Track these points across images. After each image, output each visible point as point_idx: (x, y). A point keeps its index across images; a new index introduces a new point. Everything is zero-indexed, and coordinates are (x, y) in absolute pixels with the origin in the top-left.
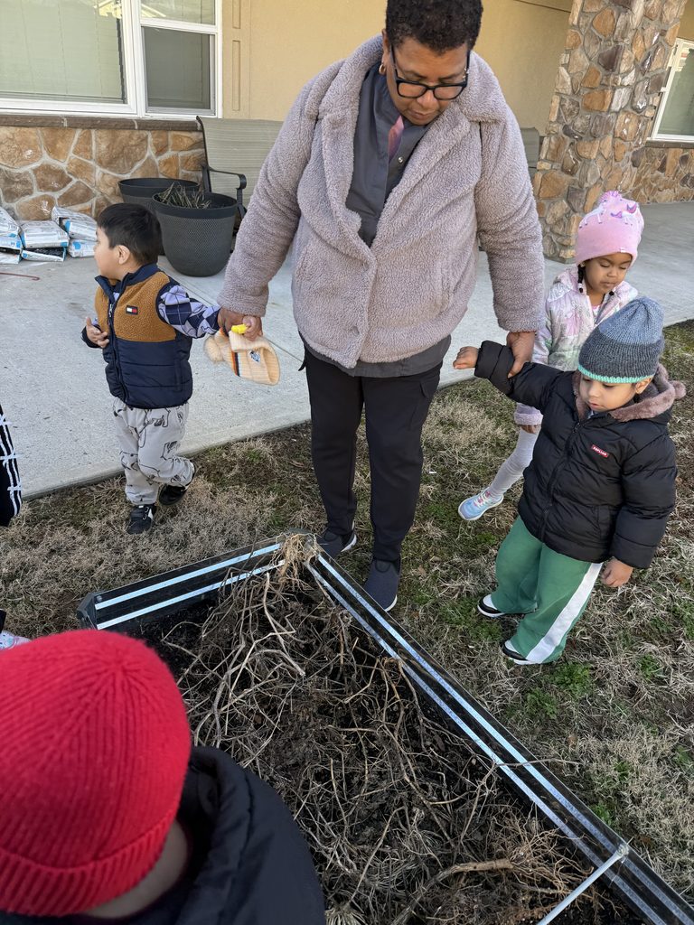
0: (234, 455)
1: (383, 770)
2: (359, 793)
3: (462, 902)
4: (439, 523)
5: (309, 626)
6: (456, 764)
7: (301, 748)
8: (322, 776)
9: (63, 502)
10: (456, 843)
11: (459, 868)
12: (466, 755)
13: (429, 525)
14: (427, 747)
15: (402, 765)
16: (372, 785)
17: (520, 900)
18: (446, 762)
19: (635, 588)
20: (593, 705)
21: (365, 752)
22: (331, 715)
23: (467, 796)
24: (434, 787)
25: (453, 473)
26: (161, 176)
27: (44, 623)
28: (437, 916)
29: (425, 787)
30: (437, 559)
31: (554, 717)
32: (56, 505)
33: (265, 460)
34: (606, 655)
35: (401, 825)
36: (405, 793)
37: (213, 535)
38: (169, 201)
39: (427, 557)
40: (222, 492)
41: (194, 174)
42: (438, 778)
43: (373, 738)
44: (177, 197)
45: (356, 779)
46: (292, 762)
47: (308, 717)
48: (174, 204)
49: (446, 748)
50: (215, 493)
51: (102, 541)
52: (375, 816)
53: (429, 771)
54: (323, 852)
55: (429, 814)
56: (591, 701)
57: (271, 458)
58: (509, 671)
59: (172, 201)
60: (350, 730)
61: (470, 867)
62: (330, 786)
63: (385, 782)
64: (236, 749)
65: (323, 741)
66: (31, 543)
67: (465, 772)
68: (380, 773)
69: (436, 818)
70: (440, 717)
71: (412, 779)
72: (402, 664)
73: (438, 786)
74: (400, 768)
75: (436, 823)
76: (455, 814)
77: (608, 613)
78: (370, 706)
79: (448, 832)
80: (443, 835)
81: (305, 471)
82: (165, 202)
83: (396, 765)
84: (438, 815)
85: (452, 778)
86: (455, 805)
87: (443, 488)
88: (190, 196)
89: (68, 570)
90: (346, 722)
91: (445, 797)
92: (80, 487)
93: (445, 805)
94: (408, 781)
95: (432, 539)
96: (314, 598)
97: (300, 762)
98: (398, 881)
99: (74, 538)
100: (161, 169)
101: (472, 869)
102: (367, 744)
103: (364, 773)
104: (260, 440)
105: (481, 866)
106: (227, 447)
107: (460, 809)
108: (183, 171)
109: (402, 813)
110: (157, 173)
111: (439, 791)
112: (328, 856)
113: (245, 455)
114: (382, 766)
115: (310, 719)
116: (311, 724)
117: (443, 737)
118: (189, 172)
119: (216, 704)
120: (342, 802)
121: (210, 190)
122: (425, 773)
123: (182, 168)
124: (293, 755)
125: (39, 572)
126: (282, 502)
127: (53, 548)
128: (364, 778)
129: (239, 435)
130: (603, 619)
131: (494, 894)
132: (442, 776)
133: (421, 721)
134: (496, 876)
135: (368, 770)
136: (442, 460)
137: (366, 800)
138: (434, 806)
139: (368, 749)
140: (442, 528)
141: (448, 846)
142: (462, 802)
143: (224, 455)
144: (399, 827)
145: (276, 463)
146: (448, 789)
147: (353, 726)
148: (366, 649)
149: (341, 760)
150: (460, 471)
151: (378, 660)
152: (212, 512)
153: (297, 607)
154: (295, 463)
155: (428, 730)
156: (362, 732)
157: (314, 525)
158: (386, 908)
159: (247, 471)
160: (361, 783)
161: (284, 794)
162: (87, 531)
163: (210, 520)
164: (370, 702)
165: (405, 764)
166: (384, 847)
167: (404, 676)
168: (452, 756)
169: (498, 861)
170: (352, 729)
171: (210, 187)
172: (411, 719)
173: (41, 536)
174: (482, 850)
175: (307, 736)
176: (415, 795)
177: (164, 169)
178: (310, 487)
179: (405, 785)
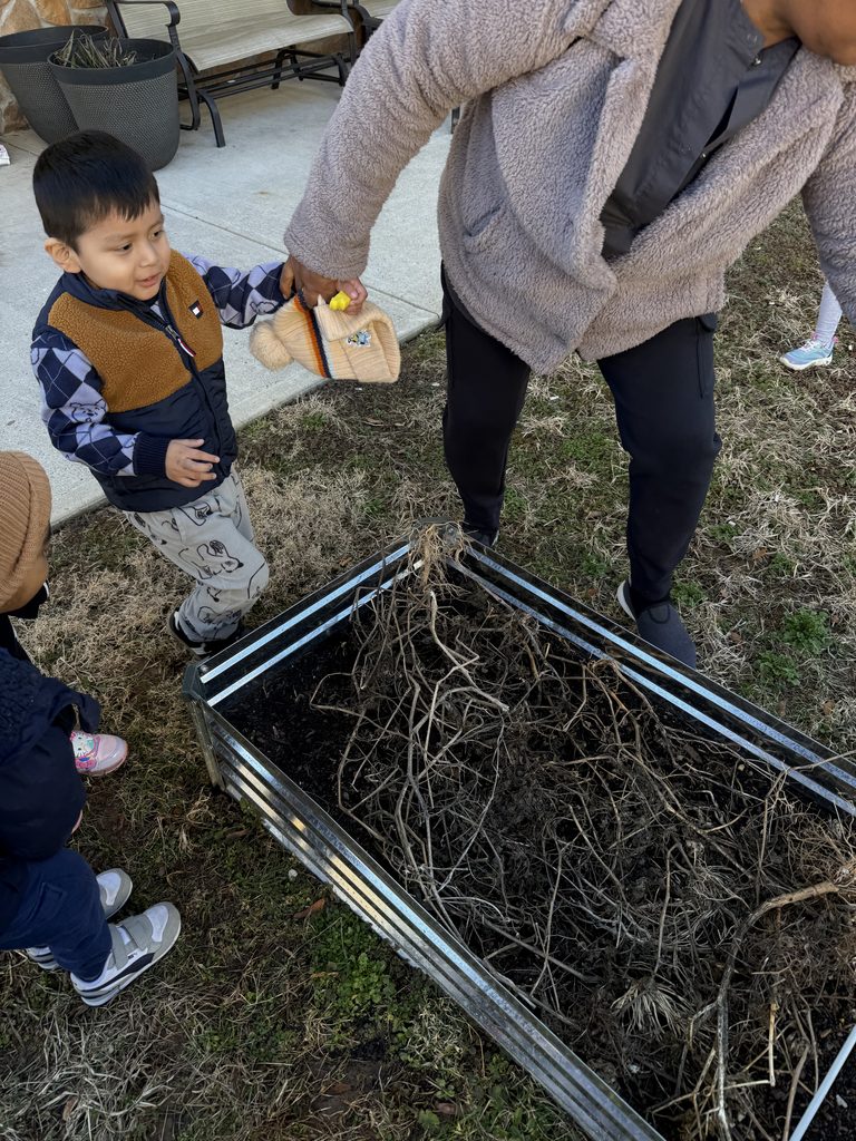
0: (286, 426)
1: (636, 804)
2: (615, 839)
3: (791, 945)
4: (584, 466)
5: (485, 642)
6: (720, 775)
7: (528, 800)
8: (568, 830)
9: (80, 537)
10: (754, 873)
11: (770, 904)
12: (730, 761)
13: (572, 470)
14: (680, 763)
15: (660, 793)
16: (626, 826)
17: (850, 923)
18: (708, 776)
19: (845, 498)
20: (838, 657)
21: (606, 786)
22: (547, 748)
23: (747, 812)
24: (704, 811)
25: (581, 392)
26: (46, 26)
27: (120, 708)
28: (765, 970)
29: (693, 814)
30: (596, 513)
31: (797, 683)
32: (72, 543)
33: (331, 426)
34: (837, 591)
35: (679, 867)
36: (673, 828)
37: (302, 543)
38: (73, 63)
39: (581, 515)
40: (290, 481)
41: (92, 13)
42: (704, 799)
43: (610, 767)
44: (84, 54)
45: (605, 822)
46: (519, 819)
47: (521, 759)
48: (82, 65)
49: (703, 759)
50: (280, 485)
51: (155, 580)
52: (642, 862)
53: (691, 793)
54: (606, 927)
55: (707, 844)
56: (834, 653)
57: (338, 421)
58: (725, 637)
59: (78, 62)
60: (576, 762)
61: (784, 900)
62: (581, 841)
63: (643, 819)
64: (449, 823)
65: (550, 784)
66: (60, 603)
67: (736, 784)
68: (632, 809)
69: (719, 848)
70: (681, 720)
71: (675, 807)
72: (616, 665)
73: (709, 808)
74: (658, 797)
75: (720, 854)
76: (740, 838)
77: (823, 537)
78: (594, 726)
79: (740, 863)
80: (734, 868)
81: (388, 429)
82: (69, 65)
83: (652, 795)
84: (719, 844)
85: (722, 795)
86: (736, 828)
87: (572, 417)
88: (102, 49)
89: (125, 630)
90: (568, 752)
91: (722, 820)
92: (94, 512)
93: (723, 830)
94: (673, 811)
95: (581, 489)
96: (475, 604)
97: (530, 817)
98: (697, 934)
99: (116, 585)
100: (42, 12)
101: (786, 902)
102: (605, 775)
103: (613, 813)
104: (313, 398)
105: (798, 896)
106: (271, 416)
107: (744, 830)
108: (76, 11)
109: (676, 853)
110: (38, 21)
111: (712, 813)
112: (614, 931)
113: (301, 423)
114: (633, 798)
115: (524, 760)
116: (528, 767)
117: (695, 746)
118: (84, 12)
119: (410, 773)
120: (600, 854)
121: (126, 36)
122: (686, 795)
123: (72, 7)
124: (518, 810)
125: (89, 642)
126: (373, 479)
127: (92, 603)
128: (615, 820)
129: (285, 396)
130: (819, 547)
131: (820, 925)
132: (709, 795)
133: (664, 732)
134: (817, 903)
135: (617, 806)
136: (560, 378)
137: (627, 845)
138: (711, 834)
139: (607, 781)
140: (590, 472)
141: (745, 879)
142: (743, 822)
143: (273, 429)
144: (677, 869)
145: (346, 427)
146: (721, 808)
147: (579, 757)
148: (561, 654)
149: (581, 805)
150: (589, 388)
151: (584, 667)
152: (289, 513)
153: (461, 621)
154: (372, 421)
155: (674, 741)
156: (593, 762)
157: (425, 502)
158: (696, 971)
159: (312, 446)
160: (612, 826)
161: (527, 864)
162: (128, 571)
163: (290, 525)
164: (592, 722)
165: (661, 790)
166: (674, 901)
167: (625, 680)
168: (714, 766)
169: (817, 887)
170: (580, 761)
171: (125, 31)
172: (650, 731)
173: (69, 590)
174: (790, 876)
175: (529, 784)
176: (685, 826)
177: (47, 13)
178: (403, 451)
179: (669, 816)
